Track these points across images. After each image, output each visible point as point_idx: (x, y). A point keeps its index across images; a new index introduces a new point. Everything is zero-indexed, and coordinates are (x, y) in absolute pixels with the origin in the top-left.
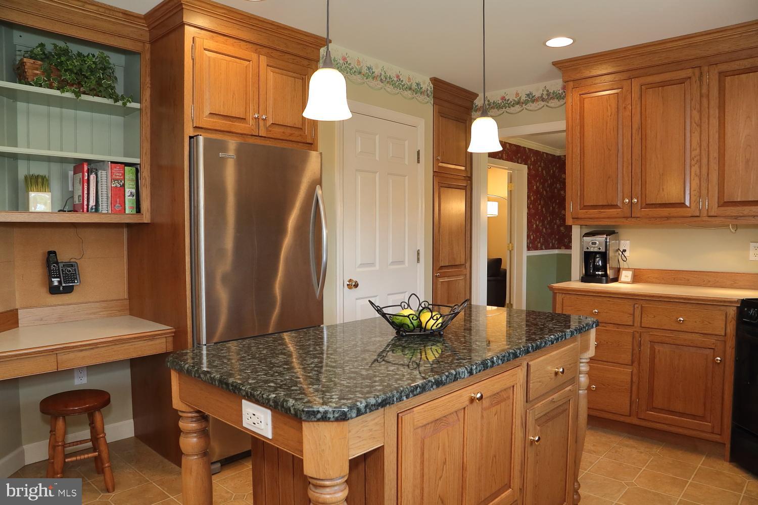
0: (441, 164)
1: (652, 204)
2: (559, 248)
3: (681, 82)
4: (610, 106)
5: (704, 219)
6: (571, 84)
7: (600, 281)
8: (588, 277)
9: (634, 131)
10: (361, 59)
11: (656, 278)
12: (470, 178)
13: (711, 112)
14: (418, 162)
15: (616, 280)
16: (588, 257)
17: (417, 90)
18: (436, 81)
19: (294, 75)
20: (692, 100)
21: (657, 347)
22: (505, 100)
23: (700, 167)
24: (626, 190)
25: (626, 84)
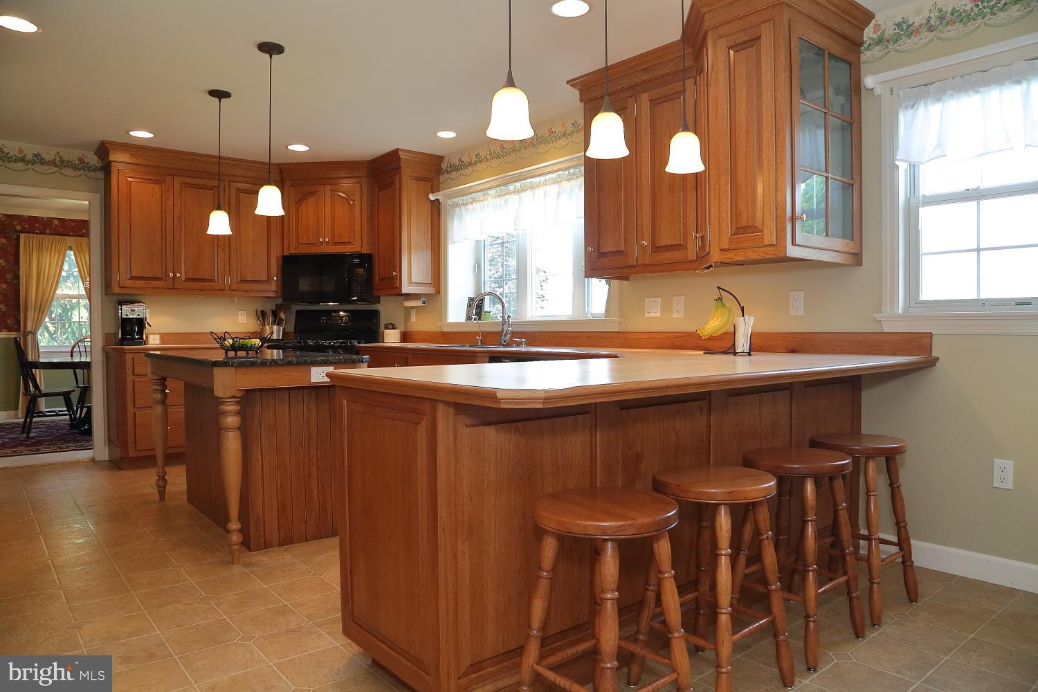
1: (190, 278)
4: (155, 193)
5: (227, 292)
6: (117, 164)
8: (126, 341)
16: (126, 323)
23: (224, 254)
24: (170, 266)
25: (169, 179)
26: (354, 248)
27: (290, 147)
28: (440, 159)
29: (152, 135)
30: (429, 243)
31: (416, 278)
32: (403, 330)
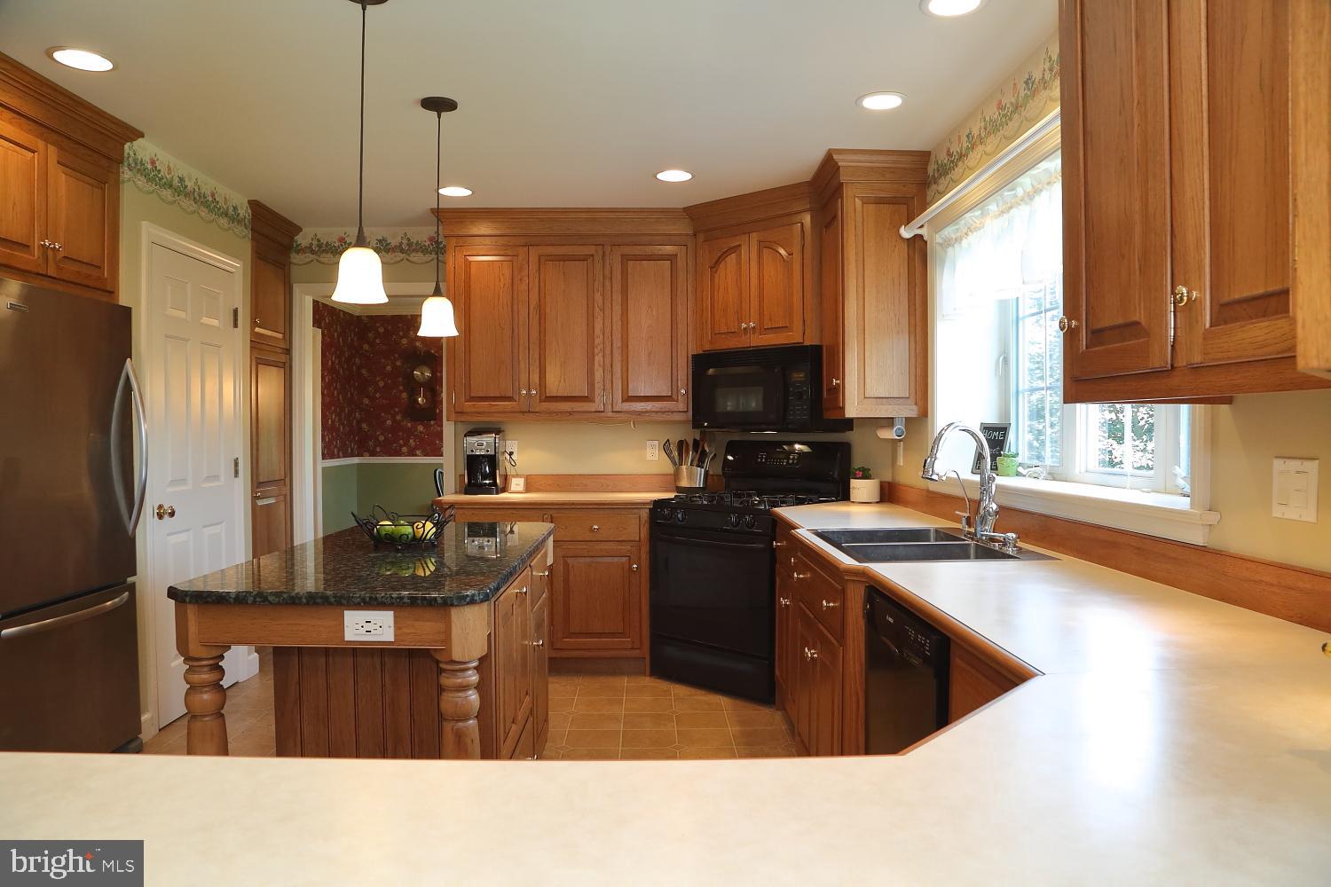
0: (257, 330)
1: (553, 397)
2: (360, 455)
3: (583, 258)
4: (503, 275)
5: (610, 414)
6: (454, 241)
7: (490, 493)
8: (472, 487)
9: (531, 307)
10: (171, 165)
11: (550, 485)
12: (288, 351)
13: (614, 297)
14: (236, 325)
15: (504, 490)
16: (473, 462)
17: (234, 218)
18: (255, 205)
19: (92, 181)
20: (595, 280)
21: (570, 561)
22: (345, 243)
23: (604, 356)
24: (523, 378)
25: (523, 251)
26: (793, 337)
27: (660, 176)
28: (924, 157)
29: (468, 192)
30: (905, 320)
31: (875, 389)
32: (888, 478)
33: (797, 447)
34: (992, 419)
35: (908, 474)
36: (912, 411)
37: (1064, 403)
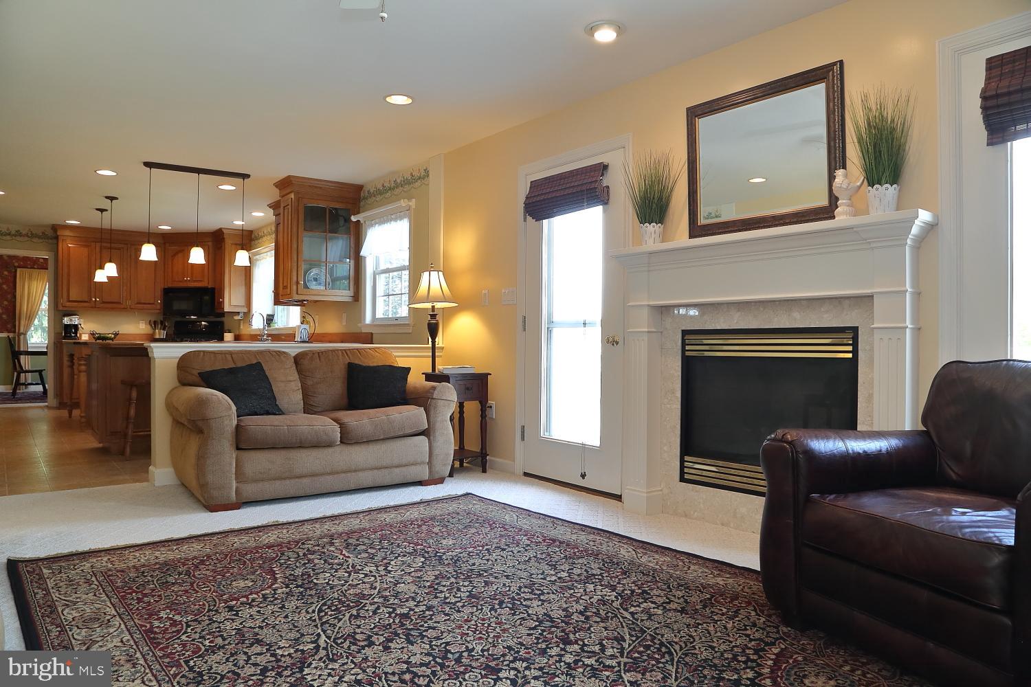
1: (106, 302)
5: (129, 309)
6: (62, 237)
15: (80, 339)
20: (124, 258)
23: (127, 287)
24: (93, 294)
25: (93, 244)
26: (204, 284)
27: (160, 227)
28: (251, 232)
29: (78, 222)
30: (244, 283)
31: (234, 302)
32: (237, 333)
33: (203, 323)
34: (270, 313)
35: (244, 330)
36: (245, 310)
37: (275, 305)
